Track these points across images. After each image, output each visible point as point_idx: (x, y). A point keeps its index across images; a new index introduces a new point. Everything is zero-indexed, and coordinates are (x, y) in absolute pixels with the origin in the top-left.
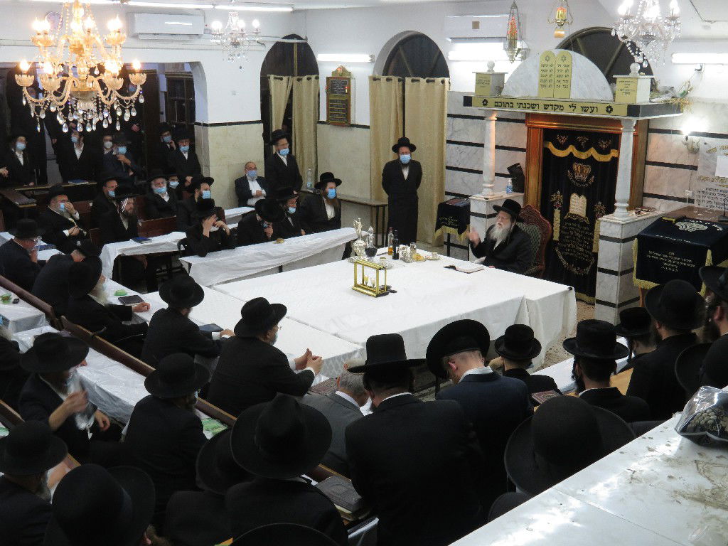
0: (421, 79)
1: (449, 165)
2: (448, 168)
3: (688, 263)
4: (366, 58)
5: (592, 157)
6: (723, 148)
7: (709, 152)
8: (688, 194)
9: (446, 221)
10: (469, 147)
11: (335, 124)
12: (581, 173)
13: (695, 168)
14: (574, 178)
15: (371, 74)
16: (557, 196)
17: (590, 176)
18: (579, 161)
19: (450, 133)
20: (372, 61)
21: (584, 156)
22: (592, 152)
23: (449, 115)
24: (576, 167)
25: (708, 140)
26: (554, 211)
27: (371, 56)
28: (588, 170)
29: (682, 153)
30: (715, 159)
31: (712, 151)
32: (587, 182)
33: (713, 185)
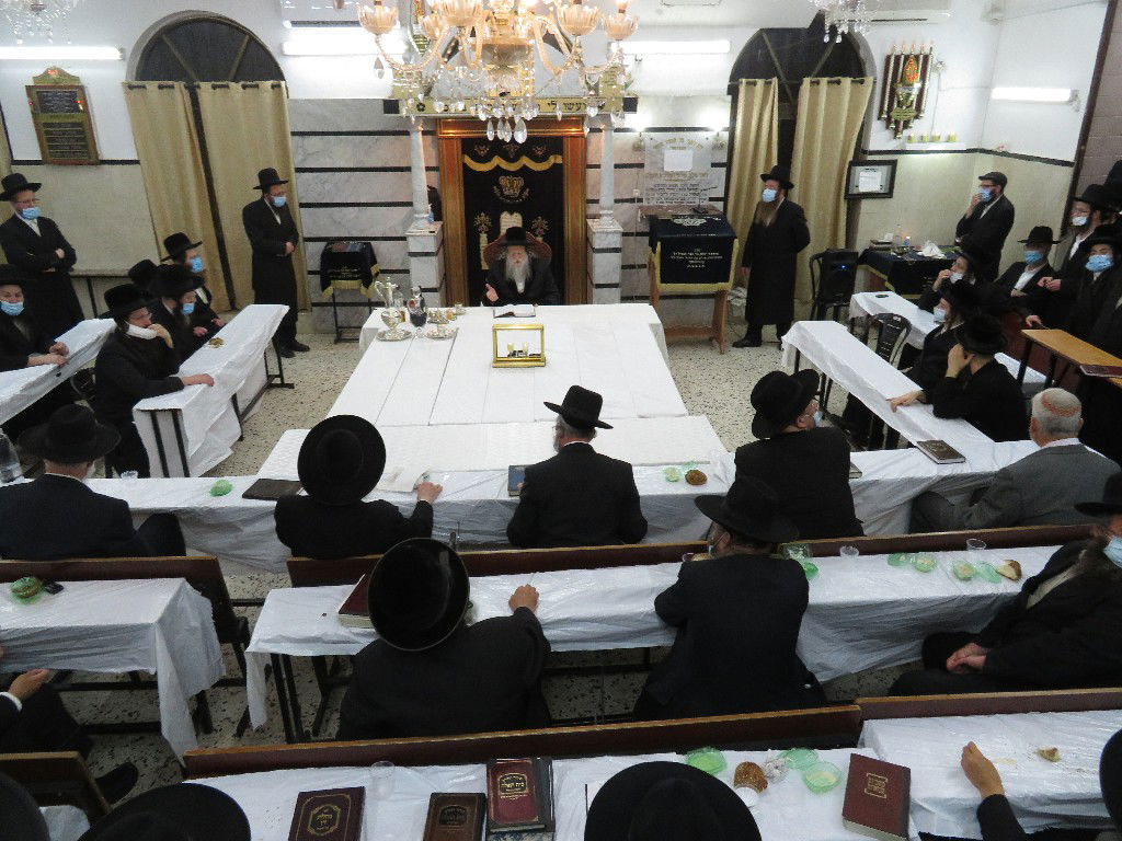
0: (232, 84)
1: (304, 201)
2: (302, 205)
3: (715, 255)
4: (111, 53)
5: (524, 166)
6: (670, 141)
7: (656, 147)
8: (636, 194)
9: (339, 274)
10: (337, 174)
11: (53, 163)
12: (511, 187)
13: (641, 166)
14: (502, 194)
15: (124, 80)
16: (483, 219)
17: (523, 190)
18: (507, 173)
19: (300, 157)
20: (123, 58)
21: (513, 167)
22: (525, 161)
23: (294, 134)
24: (503, 181)
25: (653, 134)
26: (479, 237)
27: (122, 50)
28: (519, 182)
29: (626, 151)
30: (662, 154)
31: (658, 146)
32: (520, 196)
33: (661, 181)
